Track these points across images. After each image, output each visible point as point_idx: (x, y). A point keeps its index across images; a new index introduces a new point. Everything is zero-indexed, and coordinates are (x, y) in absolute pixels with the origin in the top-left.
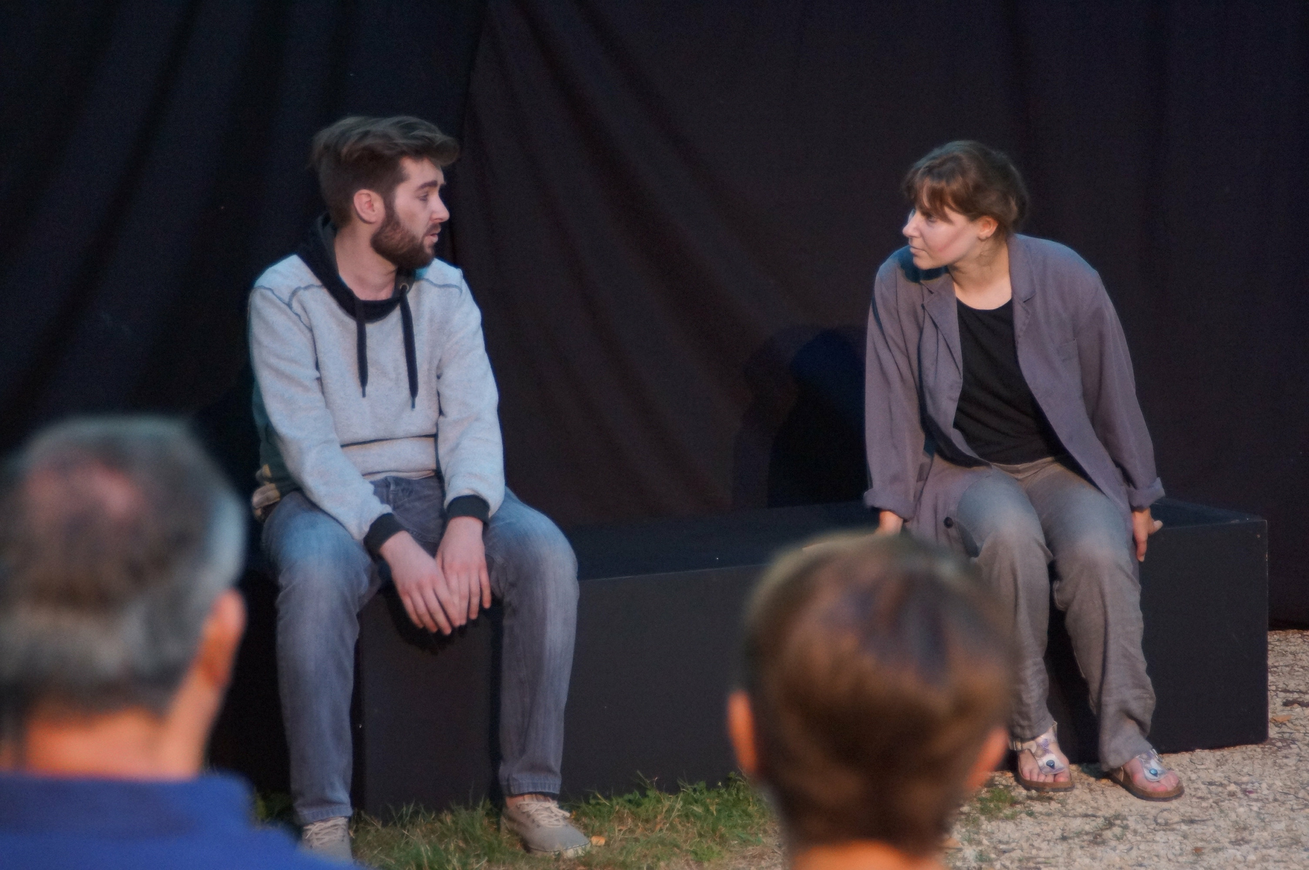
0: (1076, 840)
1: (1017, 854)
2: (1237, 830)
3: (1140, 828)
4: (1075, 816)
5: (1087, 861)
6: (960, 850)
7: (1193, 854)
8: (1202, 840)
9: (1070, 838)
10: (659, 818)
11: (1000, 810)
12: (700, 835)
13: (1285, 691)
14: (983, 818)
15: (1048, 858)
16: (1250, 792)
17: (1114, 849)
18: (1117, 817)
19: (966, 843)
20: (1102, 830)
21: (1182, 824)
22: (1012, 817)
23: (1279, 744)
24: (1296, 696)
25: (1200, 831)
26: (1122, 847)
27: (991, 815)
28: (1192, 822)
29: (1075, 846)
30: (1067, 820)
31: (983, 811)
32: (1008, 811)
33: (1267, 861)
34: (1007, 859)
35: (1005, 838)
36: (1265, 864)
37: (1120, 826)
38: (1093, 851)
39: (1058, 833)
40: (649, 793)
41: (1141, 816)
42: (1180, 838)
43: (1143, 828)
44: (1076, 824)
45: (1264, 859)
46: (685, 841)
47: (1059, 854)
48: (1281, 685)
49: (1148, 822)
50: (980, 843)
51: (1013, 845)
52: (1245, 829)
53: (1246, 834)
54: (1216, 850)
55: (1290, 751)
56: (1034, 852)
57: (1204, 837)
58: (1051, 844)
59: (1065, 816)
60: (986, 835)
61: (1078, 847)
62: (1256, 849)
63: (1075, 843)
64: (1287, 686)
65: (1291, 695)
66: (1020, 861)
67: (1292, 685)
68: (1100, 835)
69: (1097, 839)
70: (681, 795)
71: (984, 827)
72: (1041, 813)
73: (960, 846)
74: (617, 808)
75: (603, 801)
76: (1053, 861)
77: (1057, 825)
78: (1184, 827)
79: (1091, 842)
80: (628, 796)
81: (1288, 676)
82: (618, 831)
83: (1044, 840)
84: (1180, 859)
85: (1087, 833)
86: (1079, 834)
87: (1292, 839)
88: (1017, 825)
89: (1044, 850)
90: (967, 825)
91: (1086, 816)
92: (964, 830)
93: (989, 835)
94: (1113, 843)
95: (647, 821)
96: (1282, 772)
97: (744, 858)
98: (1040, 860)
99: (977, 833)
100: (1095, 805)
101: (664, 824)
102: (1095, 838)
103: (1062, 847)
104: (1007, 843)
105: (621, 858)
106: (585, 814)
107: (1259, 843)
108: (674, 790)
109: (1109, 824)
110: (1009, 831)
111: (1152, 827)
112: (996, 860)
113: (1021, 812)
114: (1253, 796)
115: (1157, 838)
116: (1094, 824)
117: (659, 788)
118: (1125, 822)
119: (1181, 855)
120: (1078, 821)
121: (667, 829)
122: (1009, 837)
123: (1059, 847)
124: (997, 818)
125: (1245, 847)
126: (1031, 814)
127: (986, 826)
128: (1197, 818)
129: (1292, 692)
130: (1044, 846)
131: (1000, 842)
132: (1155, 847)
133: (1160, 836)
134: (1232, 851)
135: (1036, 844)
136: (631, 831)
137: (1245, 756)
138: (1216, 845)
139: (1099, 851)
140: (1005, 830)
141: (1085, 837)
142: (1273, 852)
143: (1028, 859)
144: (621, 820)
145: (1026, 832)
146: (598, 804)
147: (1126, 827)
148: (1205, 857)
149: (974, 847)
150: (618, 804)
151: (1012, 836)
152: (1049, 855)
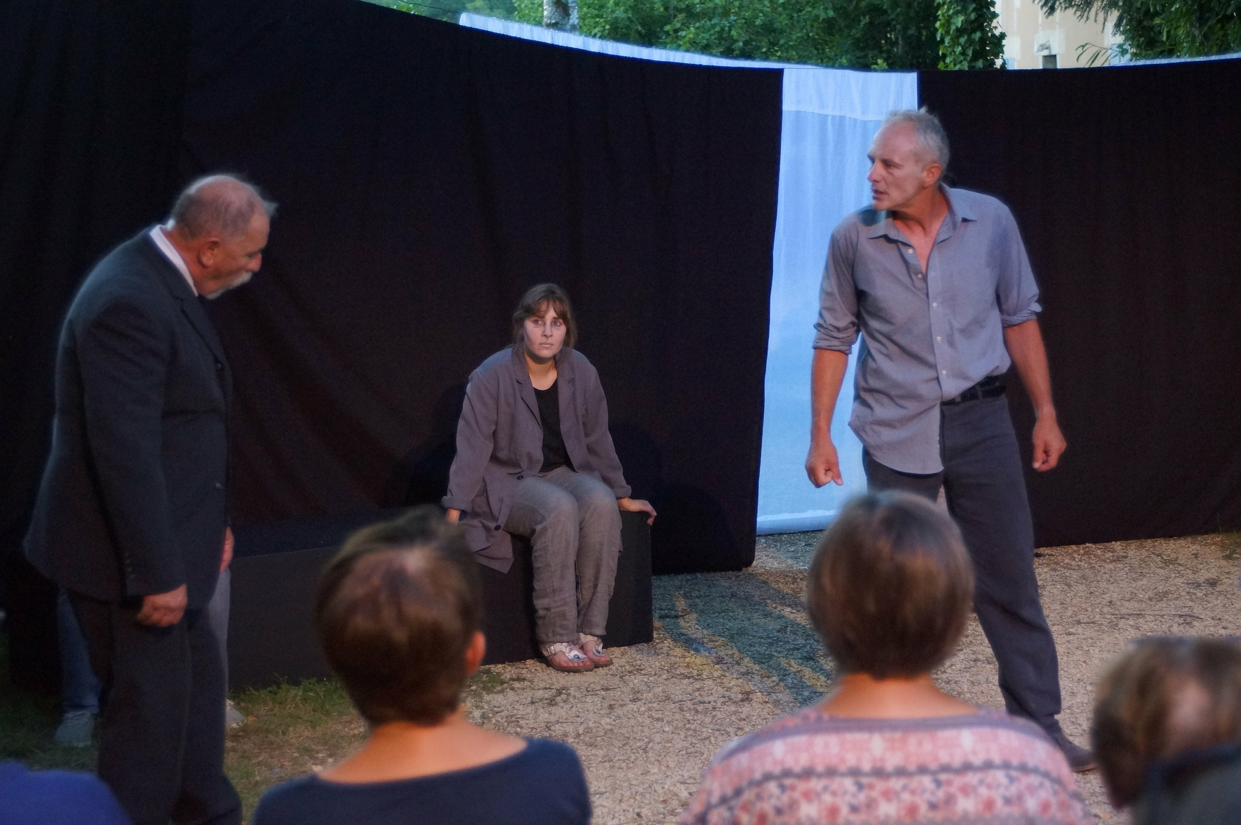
0: (540, 703)
1: (505, 713)
2: (634, 693)
3: (578, 695)
4: (539, 689)
5: (547, 715)
6: (471, 713)
7: (609, 709)
8: (613, 700)
9: (536, 702)
10: (289, 701)
11: (494, 687)
12: (314, 711)
13: (661, 609)
14: (484, 693)
15: (523, 715)
16: (641, 670)
17: (562, 708)
18: (563, 689)
19: (474, 708)
20: (555, 696)
21: (602, 691)
22: (502, 691)
23: (658, 641)
24: (666, 611)
25: (612, 695)
26: (567, 706)
27: (489, 691)
28: (608, 689)
29: (539, 707)
30: (534, 692)
31: (484, 688)
32: (499, 688)
33: (652, 711)
34: (499, 717)
35: (497, 705)
36: (651, 712)
37: (565, 694)
38: (550, 709)
39: (529, 700)
40: (282, 686)
41: (578, 687)
42: (600, 699)
43: (579, 694)
44: (540, 694)
45: (649, 709)
46: (305, 715)
47: (530, 712)
48: (658, 606)
49: (582, 690)
50: (483, 708)
51: (503, 708)
52: (638, 692)
53: (639, 695)
54: (622, 706)
55: (664, 645)
56: (515, 711)
57: (615, 698)
58: (525, 706)
59: (533, 689)
60: (486, 703)
61: (541, 708)
62: (645, 704)
63: (539, 705)
64: (661, 606)
65: (663, 611)
66: (507, 717)
67: (663, 607)
68: (554, 700)
69: (552, 702)
70: (302, 686)
71: (485, 698)
72: (518, 688)
73: (471, 710)
74: (263, 696)
75: (254, 692)
76: (526, 717)
77: (528, 695)
78: (603, 693)
79: (548, 704)
80: (269, 689)
81: (661, 601)
82: (263, 710)
83: (521, 705)
84: (601, 712)
85: (546, 699)
86: (541, 700)
87: (666, 697)
88: (505, 696)
89: (521, 710)
90: (475, 697)
91: (546, 688)
92: (473, 700)
93: (488, 702)
94: (562, 704)
95: (281, 703)
96: (660, 657)
97: (341, 723)
98: (518, 716)
99: (481, 702)
100: (551, 682)
101: (292, 704)
102: (551, 701)
103: (530, 709)
104: (499, 707)
105: (265, 727)
106: (243, 700)
107: (647, 700)
108: (297, 684)
109: (559, 693)
110: (500, 700)
111: (584, 693)
112: (493, 717)
113: (507, 688)
114: (643, 672)
115: (587, 700)
116: (551, 693)
117: (288, 683)
118: (568, 691)
119: (601, 709)
120: (541, 692)
121: (294, 708)
122: (500, 703)
123: (530, 708)
124: (493, 692)
125: (639, 703)
126: (512, 689)
127: (486, 697)
128: (610, 687)
129: (664, 610)
130: (521, 707)
131: (495, 707)
132: (586, 705)
133: (589, 699)
134: (631, 706)
135: (516, 707)
136: (272, 710)
137: (638, 649)
138: (622, 702)
139: (553, 709)
140: (497, 699)
141: (545, 702)
142: (655, 705)
143: (512, 716)
144: (265, 703)
145: (510, 700)
146: (251, 694)
147: (569, 695)
148: (615, 710)
149: (479, 710)
150: (263, 693)
151: (502, 703)
152: (524, 713)
